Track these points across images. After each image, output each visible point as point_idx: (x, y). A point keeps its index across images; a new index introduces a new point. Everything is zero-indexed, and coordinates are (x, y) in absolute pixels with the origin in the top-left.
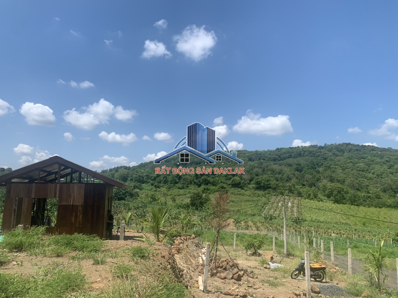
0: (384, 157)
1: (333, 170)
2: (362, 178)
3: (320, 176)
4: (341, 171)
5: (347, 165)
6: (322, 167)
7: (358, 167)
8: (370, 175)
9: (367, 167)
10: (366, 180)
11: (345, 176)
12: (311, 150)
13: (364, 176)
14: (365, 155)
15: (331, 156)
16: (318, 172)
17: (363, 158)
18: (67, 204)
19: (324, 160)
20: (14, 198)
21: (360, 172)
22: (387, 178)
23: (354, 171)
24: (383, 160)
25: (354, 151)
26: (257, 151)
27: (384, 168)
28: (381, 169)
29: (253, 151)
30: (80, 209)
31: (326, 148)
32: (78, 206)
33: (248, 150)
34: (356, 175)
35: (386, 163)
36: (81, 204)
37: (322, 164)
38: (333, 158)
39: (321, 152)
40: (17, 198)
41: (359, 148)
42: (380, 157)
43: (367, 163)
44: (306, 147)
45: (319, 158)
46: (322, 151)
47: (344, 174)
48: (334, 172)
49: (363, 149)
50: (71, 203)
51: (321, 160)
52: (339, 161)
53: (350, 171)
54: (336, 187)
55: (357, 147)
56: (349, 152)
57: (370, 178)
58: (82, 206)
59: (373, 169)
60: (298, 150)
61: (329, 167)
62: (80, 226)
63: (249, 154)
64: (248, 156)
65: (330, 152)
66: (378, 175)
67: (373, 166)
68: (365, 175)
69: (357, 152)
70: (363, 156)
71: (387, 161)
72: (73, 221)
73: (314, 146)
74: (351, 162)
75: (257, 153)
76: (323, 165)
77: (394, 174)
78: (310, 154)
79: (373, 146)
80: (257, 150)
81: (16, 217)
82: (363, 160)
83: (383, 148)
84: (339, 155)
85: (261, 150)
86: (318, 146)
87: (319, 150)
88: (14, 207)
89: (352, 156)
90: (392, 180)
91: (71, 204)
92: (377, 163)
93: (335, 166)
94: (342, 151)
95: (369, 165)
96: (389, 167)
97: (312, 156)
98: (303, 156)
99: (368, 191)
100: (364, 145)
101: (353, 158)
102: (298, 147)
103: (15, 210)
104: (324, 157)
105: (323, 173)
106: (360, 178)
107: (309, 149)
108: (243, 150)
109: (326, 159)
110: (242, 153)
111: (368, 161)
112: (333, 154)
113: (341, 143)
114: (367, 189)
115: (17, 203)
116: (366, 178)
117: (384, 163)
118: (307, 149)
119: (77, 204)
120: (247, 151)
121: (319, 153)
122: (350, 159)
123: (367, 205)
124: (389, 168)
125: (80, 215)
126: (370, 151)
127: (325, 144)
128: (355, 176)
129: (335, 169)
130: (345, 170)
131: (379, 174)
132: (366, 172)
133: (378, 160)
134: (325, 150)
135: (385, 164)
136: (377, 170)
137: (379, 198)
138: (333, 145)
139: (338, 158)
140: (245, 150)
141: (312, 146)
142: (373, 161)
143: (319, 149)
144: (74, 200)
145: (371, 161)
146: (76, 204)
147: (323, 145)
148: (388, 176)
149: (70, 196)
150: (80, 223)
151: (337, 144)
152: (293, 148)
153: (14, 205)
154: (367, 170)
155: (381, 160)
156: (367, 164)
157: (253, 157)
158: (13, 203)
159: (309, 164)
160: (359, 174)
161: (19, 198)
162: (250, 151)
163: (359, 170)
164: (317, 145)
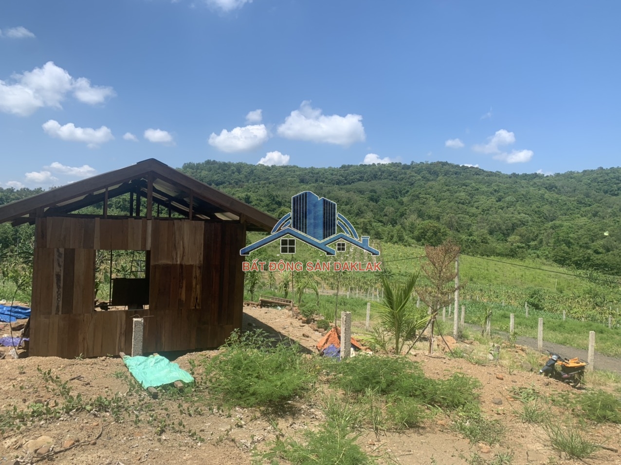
0: (491, 184)
1: (423, 201)
2: (462, 214)
3: (405, 209)
4: (434, 202)
5: (443, 194)
6: (407, 196)
7: (457, 198)
8: (474, 210)
9: (469, 198)
10: (468, 216)
11: (439, 210)
12: (391, 169)
13: (466, 212)
14: (467, 181)
15: (419, 180)
16: (402, 203)
17: (464, 185)
18: (170, 262)
19: (410, 186)
20: (56, 249)
21: (460, 205)
22: (496, 214)
23: (452, 203)
24: (491, 190)
25: (452, 174)
26: (312, 168)
27: (491, 200)
28: (488, 202)
29: (307, 168)
30: (197, 273)
31: (413, 168)
32: (192, 266)
33: (299, 166)
34: (455, 210)
35: (495, 193)
36: (198, 262)
37: (408, 191)
38: (422, 183)
39: (405, 173)
40: (62, 250)
41: (459, 171)
42: (487, 184)
43: (470, 192)
44: (385, 165)
45: (403, 183)
46: (408, 173)
47: (438, 207)
48: (424, 203)
49: (464, 172)
50: (177, 261)
51: (405, 185)
52: (432, 188)
53: (446, 203)
54: (431, 227)
55: (457, 168)
56: (445, 175)
57: (473, 214)
58: (200, 268)
59: (478, 201)
60: (373, 169)
61: (418, 197)
62: (197, 307)
63: (300, 173)
64: (299, 175)
65: (419, 174)
66: (483, 211)
67: (477, 197)
68: (466, 209)
69: (455, 176)
70: (465, 182)
71: (495, 191)
72: (183, 297)
73: (396, 165)
74: (448, 190)
75: (313, 172)
76: (409, 193)
77: (504, 210)
78: (390, 176)
79: (477, 168)
80: (314, 166)
81: (61, 290)
82: (465, 187)
83: (490, 172)
84: (431, 178)
85: (319, 168)
86: (403, 164)
87: (403, 171)
88: (57, 269)
89: (450, 182)
90: (501, 218)
91: (179, 263)
92: (483, 193)
93: (426, 194)
94: (436, 174)
95: (471, 195)
96: (497, 199)
97: (392, 179)
98: (380, 179)
99: (469, 233)
100: (466, 165)
101: (452, 184)
102: (374, 164)
103: (58, 276)
104: (410, 181)
105: (408, 205)
106: (459, 214)
107: (389, 168)
108: (292, 165)
109: (412, 184)
110: (290, 171)
111: (471, 189)
112: (422, 177)
113: (435, 161)
114: (468, 230)
115: (62, 260)
116: (468, 213)
117: (491, 193)
118: (385, 169)
119: (191, 263)
120: (297, 167)
121: (402, 176)
122: (446, 186)
123: (471, 252)
124: (497, 201)
125: (196, 284)
126: (474, 175)
127: (413, 162)
128: (453, 212)
129: (425, 200)
130: (439, 202)
131: (486, 209)
132: (467, 206)
133: (484, 188)
134: (412, 171)
135: (493, 194)
136: (482, 203)
137: (486, 243)
138: (423, 163)
139: (430, 183)
140: (294, 166)
141: (393, 165)
142: (478, 189)
143: (403, 169)
144: (183, 256)
145: (475, 190)
146: (187, 264)
147: (409, 163)
148: (497, 212)
149: (175, 245)
150: (198, 301)
151: (429, 163)
152: (366, 165)
153: (56, 265)
154: (469, 203)
155: (489, 189)
156: (470, 194)
157: (307, 177)
158: (53, 260)
159: (389, 191)
160: (458, 208)
161: (65, 249)
162: (302, 168)
163: (458, 202)
164: (401, 164)
